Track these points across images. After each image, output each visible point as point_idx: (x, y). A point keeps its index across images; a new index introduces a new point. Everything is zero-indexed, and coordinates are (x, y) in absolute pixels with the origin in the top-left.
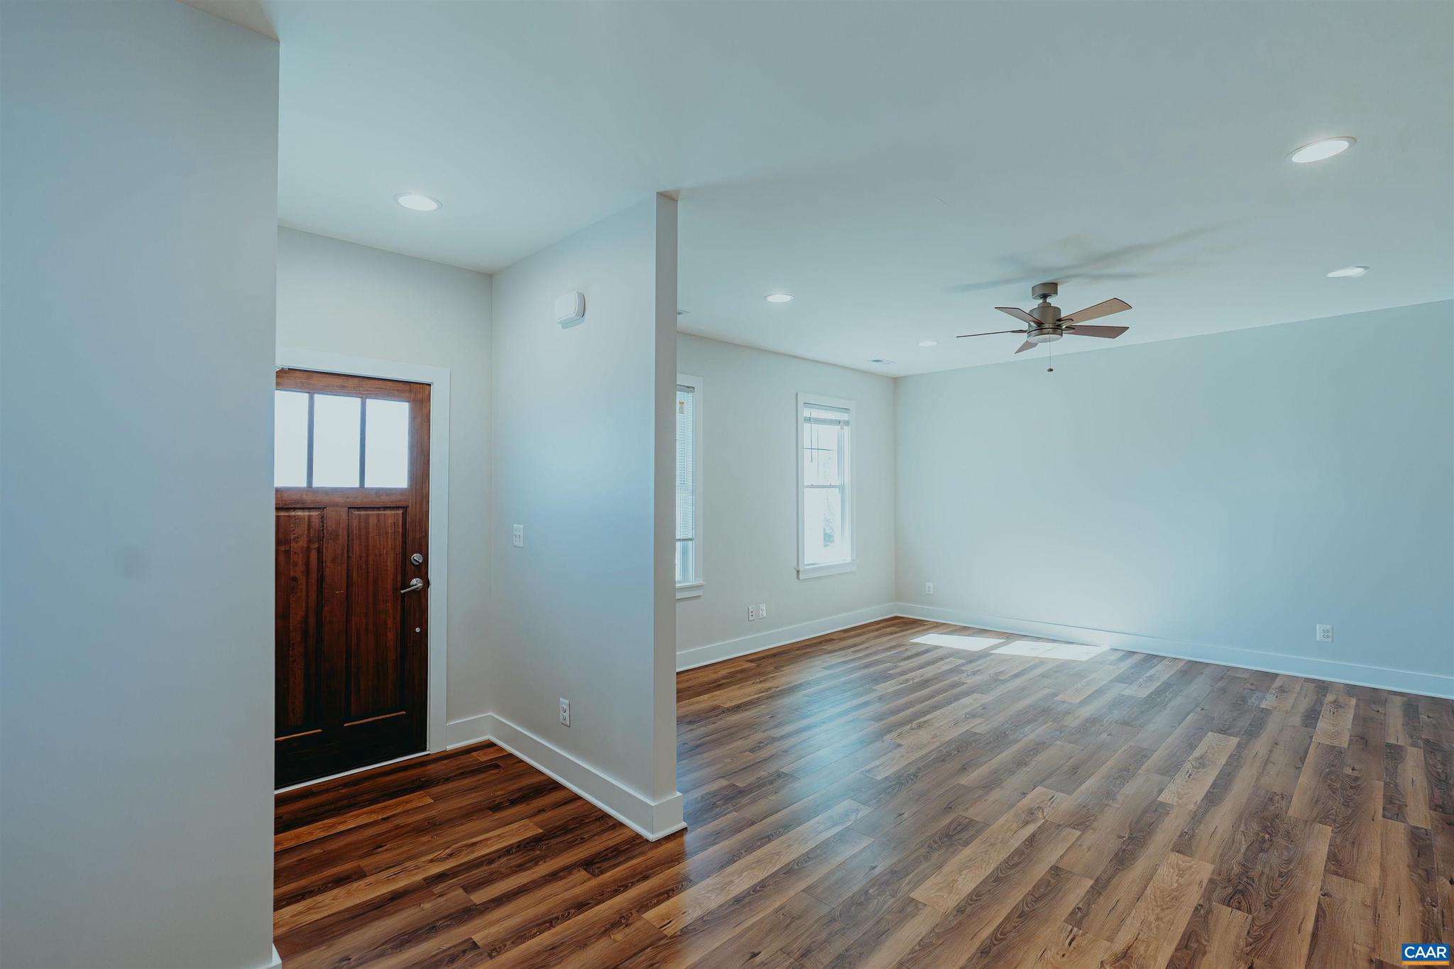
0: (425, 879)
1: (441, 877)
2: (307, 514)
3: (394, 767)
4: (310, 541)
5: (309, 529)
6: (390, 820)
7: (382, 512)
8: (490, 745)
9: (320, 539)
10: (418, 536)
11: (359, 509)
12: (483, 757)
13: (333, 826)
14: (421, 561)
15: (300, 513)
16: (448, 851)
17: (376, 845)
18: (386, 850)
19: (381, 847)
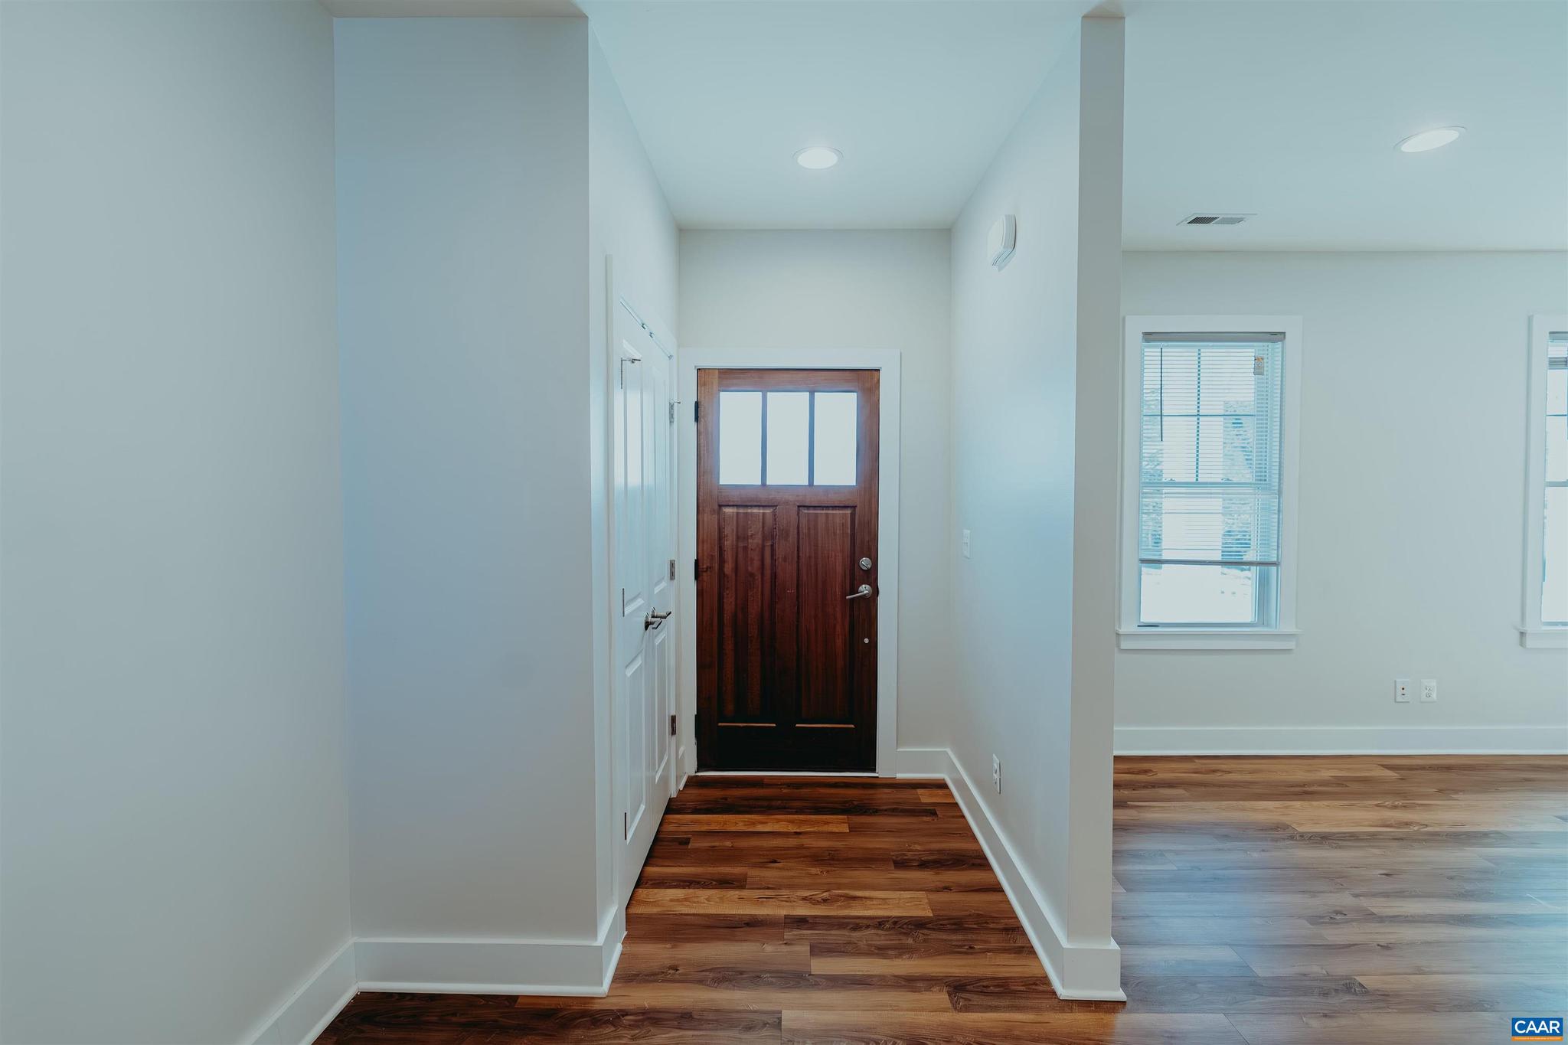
0: (786, 917)
1: (801, 922)
2: (761, 511)
3: (837, 780)
4: (764, 539)
5: (763, 527)
6: (801, 836)
7: (830, 512)
8: (942, 786)
9: (773, 537)
10: (867, 539)
11: (808, 507)
12: (926, 797)
13: (753, 824)
14: (869, 566)
15: (755, 511)
16: (826, 895)
17: (772, 859)
18: (777, 868)
19: (775, 862)
